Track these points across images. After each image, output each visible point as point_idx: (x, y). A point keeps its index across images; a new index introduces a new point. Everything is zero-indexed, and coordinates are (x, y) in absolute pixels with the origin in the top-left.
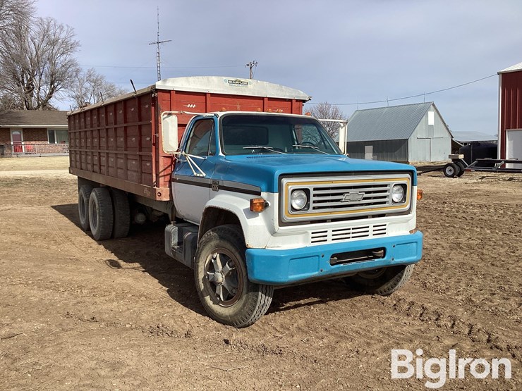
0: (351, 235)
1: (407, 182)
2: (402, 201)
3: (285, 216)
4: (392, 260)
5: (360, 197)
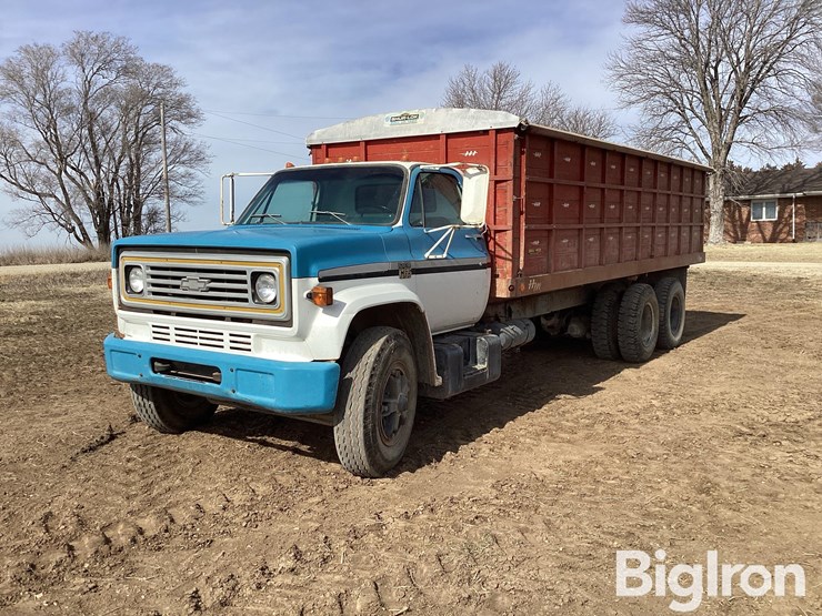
0: (198, 341)
1: (275, 270)
2: (274, 302)
3: (123, 299)
4: (231, 392)
5: (202, 285)
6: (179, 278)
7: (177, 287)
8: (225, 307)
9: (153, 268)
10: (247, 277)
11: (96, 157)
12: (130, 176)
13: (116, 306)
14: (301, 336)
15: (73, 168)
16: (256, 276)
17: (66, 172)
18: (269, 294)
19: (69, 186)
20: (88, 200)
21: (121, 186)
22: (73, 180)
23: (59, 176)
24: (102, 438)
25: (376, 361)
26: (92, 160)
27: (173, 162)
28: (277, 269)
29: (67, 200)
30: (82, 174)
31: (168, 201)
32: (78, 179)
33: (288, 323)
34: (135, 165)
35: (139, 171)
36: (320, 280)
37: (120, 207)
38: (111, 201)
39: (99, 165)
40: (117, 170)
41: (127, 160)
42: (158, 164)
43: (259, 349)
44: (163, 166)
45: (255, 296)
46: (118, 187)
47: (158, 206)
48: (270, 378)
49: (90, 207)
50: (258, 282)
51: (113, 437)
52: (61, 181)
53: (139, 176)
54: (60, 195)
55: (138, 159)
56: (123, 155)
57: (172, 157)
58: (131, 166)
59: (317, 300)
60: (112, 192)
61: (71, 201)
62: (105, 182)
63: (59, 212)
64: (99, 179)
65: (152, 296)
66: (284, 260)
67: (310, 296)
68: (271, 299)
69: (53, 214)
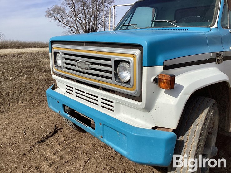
0: (85, 98)
1: (131, 59)
2: (129, 82)
3: (54, 69)
4: (100, 137)
5: (87, 66)
6: (76, 61)
7: (75, 66)
8: (99, 81)
9: (65, 54)
10: (112, 63)
11: (85, 15)
12: (94, 21)
13: (52, 73)
14: (148, 108)
15: (79, 19)
16: (117, 62)
17: (77, 20)
18: (126, 76)
19: (78, 24)
20: (83, 28)
21: (92, 24)
22: (79, 22)
23: (75, 21)
24: (50, 133)
25: (202, 129)
26: (84, 16)
27: (106, 16)
28: (132, 59)
29: (78, 28)
30: (81, 21)
31: (104, 28)
32: (80, 22)
33: (138, 98)
34: (96, 18)
35: (97, 20)
36: (165, 68)
37: (92, 30)
38: (89, 28)
39: (86, 17)
40: (91, 19)
41: (93, 16)
42: (102, 17)
43: (119, 111)
44: (103, 18)
45: (116, 76)
46: (91, 24)
47: (102, 30)
48: (124, 137)
49: (83, 30)
50: (119, 67)
51: (56, 132)
52: (76, 22)
53: (97, 21)
54: (76, 27)
55: (96, 16)
56: (92, 15)
57: (106, 15)
58: (95, 18)
59: (162, 85)
60: (89, 25)
61: (79, 28)
62: (87, 23)
63: (75, 32)
64: (86, 22)
65: (65, 69)
66: (137, 52)
67: (156, 81)
68: (127, 79)
69: (74, 32)
